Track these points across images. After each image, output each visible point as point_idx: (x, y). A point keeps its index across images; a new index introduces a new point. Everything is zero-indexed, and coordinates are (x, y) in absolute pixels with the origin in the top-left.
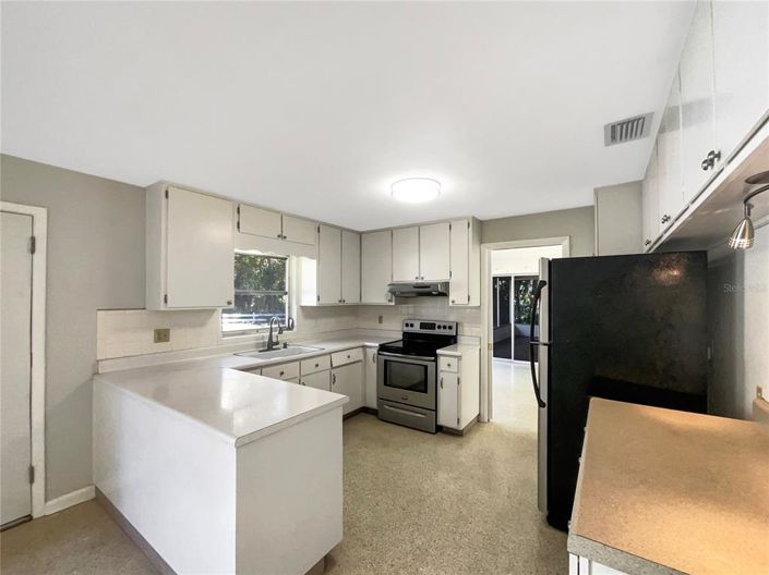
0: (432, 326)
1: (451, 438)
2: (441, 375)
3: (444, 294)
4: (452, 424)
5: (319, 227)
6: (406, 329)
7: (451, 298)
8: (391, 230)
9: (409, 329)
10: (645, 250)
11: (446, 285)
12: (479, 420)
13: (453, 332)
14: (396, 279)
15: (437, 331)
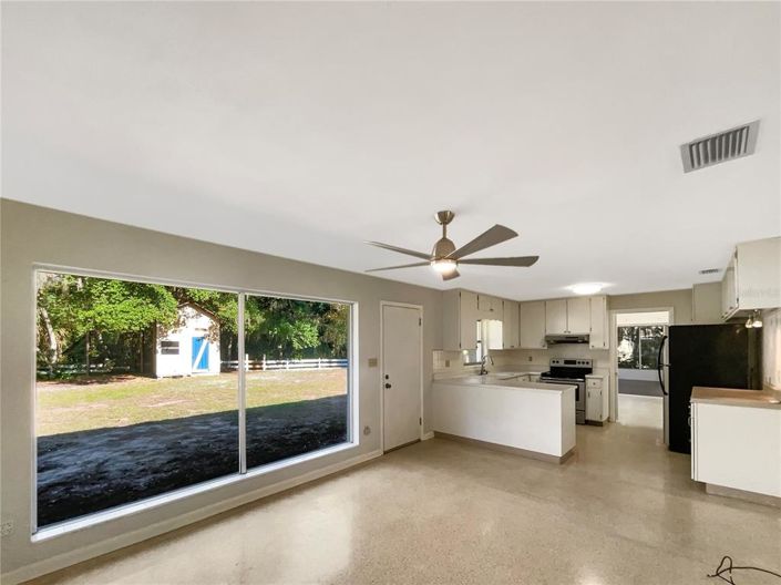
0: (574, 362)
1: (595, 428)
2: (588, 390)
3: (587, 342)
4: (597, 419)
5: (504, 301)
6: (554, 365)
7: (591, 344)
8: (544, 302)
9: (555, 365)
10: (722, 322)
11: (588, 336)
12: (609, 420)
13: (589, 366)
14: (549, 332)
15: (577, 366)
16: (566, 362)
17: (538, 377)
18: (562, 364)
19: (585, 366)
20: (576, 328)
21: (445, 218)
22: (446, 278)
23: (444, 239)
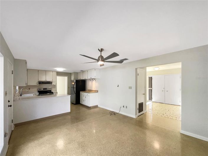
7: (53, 84)
8: (38, 70)
13: (51, 90)
14: (39, 80)
15: (47, 90)
16: (44, 89)
17: (38, 94)
18: (42, 90)
19: (50, 90)
20: (48, 79)
21: (102, 50)
22: (101, 66)
23: (101, 55)
